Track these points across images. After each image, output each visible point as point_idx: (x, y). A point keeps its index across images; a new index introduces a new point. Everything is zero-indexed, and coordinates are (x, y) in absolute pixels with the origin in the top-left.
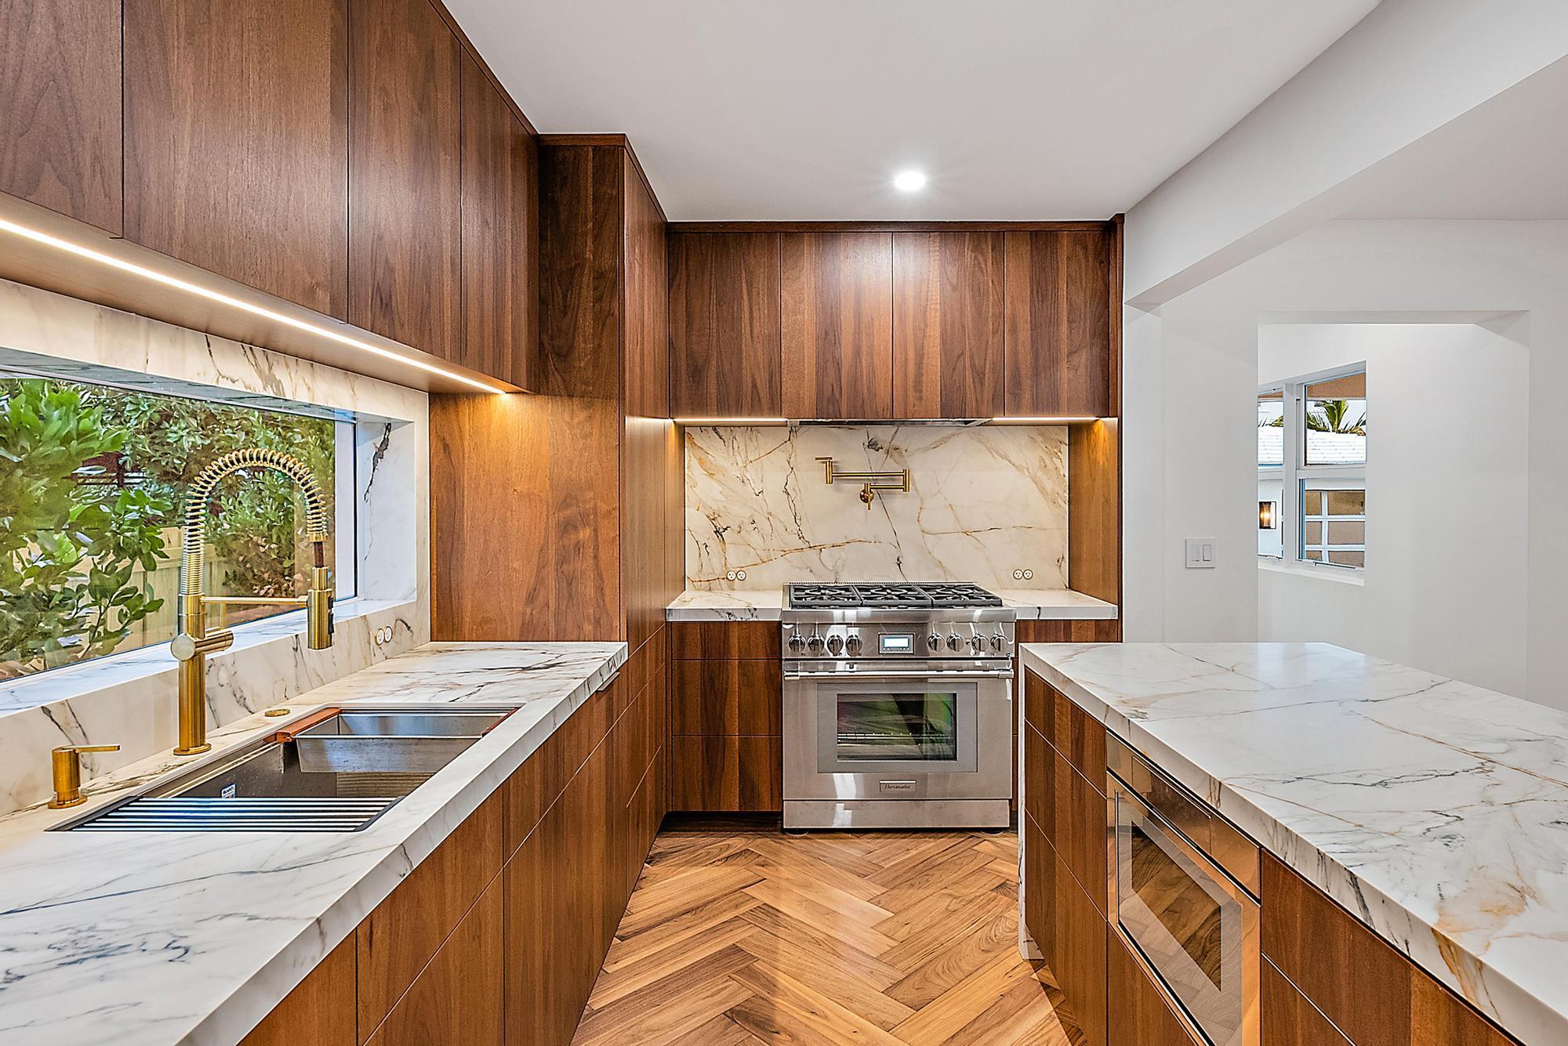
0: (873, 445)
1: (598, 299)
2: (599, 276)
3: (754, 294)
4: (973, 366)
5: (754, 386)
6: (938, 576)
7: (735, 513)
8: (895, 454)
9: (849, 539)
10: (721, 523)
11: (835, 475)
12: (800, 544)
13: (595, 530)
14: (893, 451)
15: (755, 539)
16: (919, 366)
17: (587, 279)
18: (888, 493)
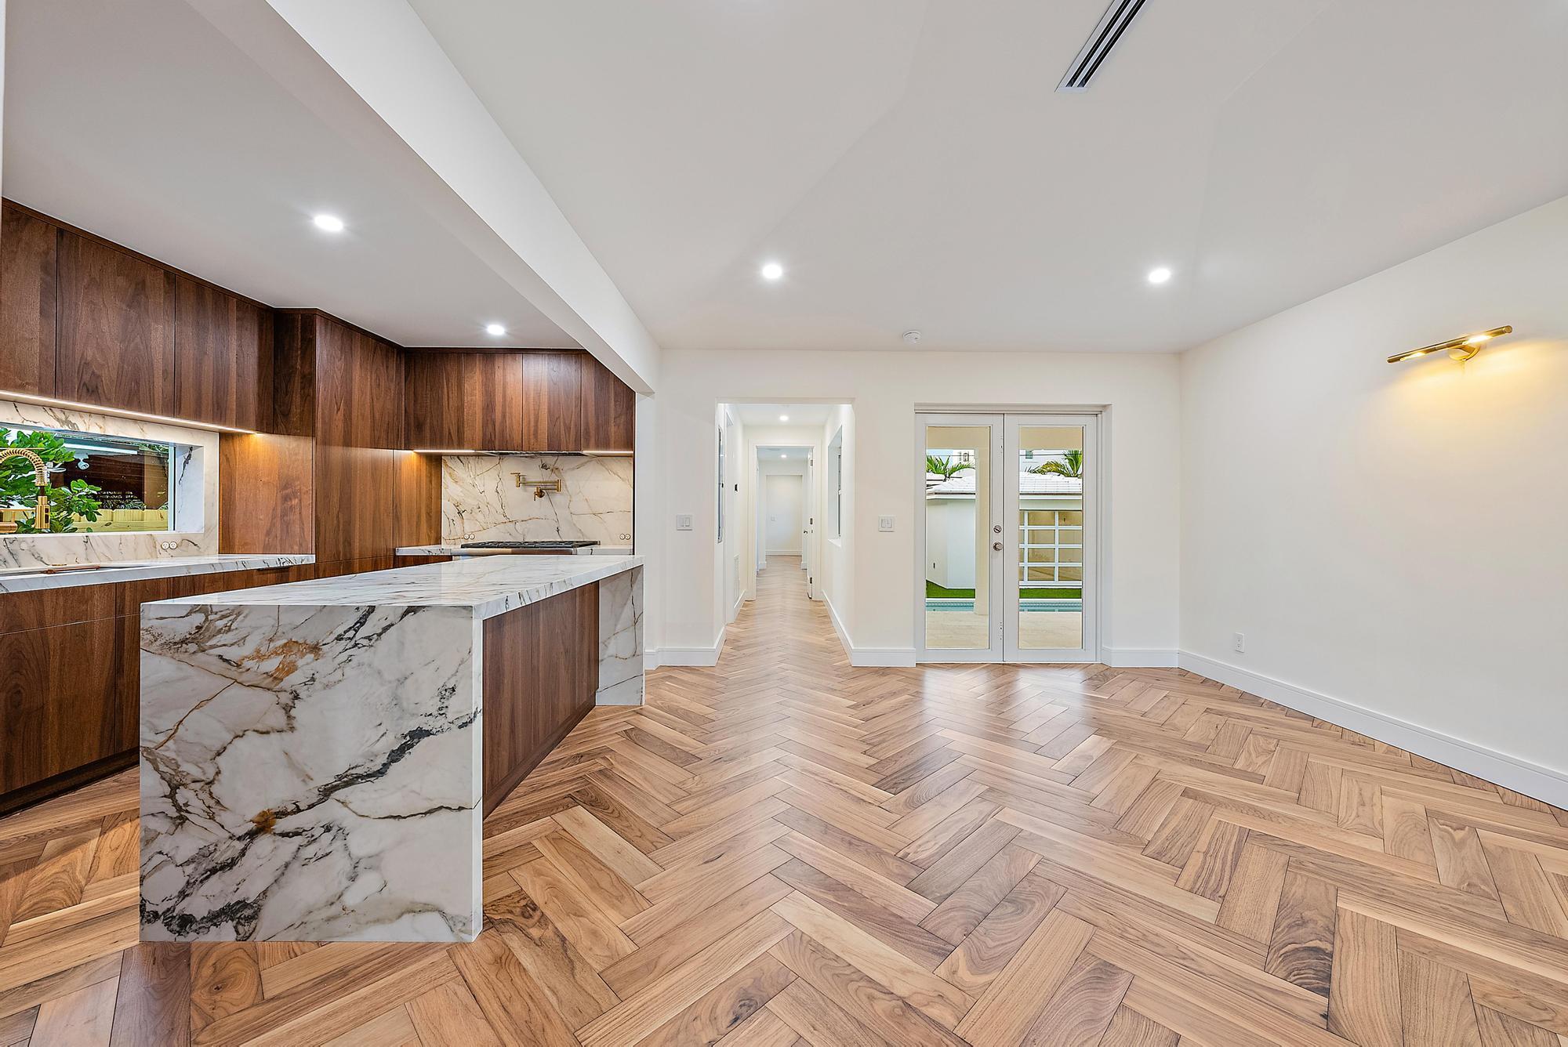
0: (544, 467)
1: (303, 388)
2: (304, 377)
3: (450, 385)
4: (564, 423)
5: (450, 433)
6: (580, 538)
7: (470, 502)
8: (556, 471)
9: (531, 517)
10: (461, 508)
11: (522, 481)
12: (505, 520)
13: (300, 500)
14: (555, 470)
15: (480, 516)
16: (536, 422)
17: (297, 379)
18: (552, 493)
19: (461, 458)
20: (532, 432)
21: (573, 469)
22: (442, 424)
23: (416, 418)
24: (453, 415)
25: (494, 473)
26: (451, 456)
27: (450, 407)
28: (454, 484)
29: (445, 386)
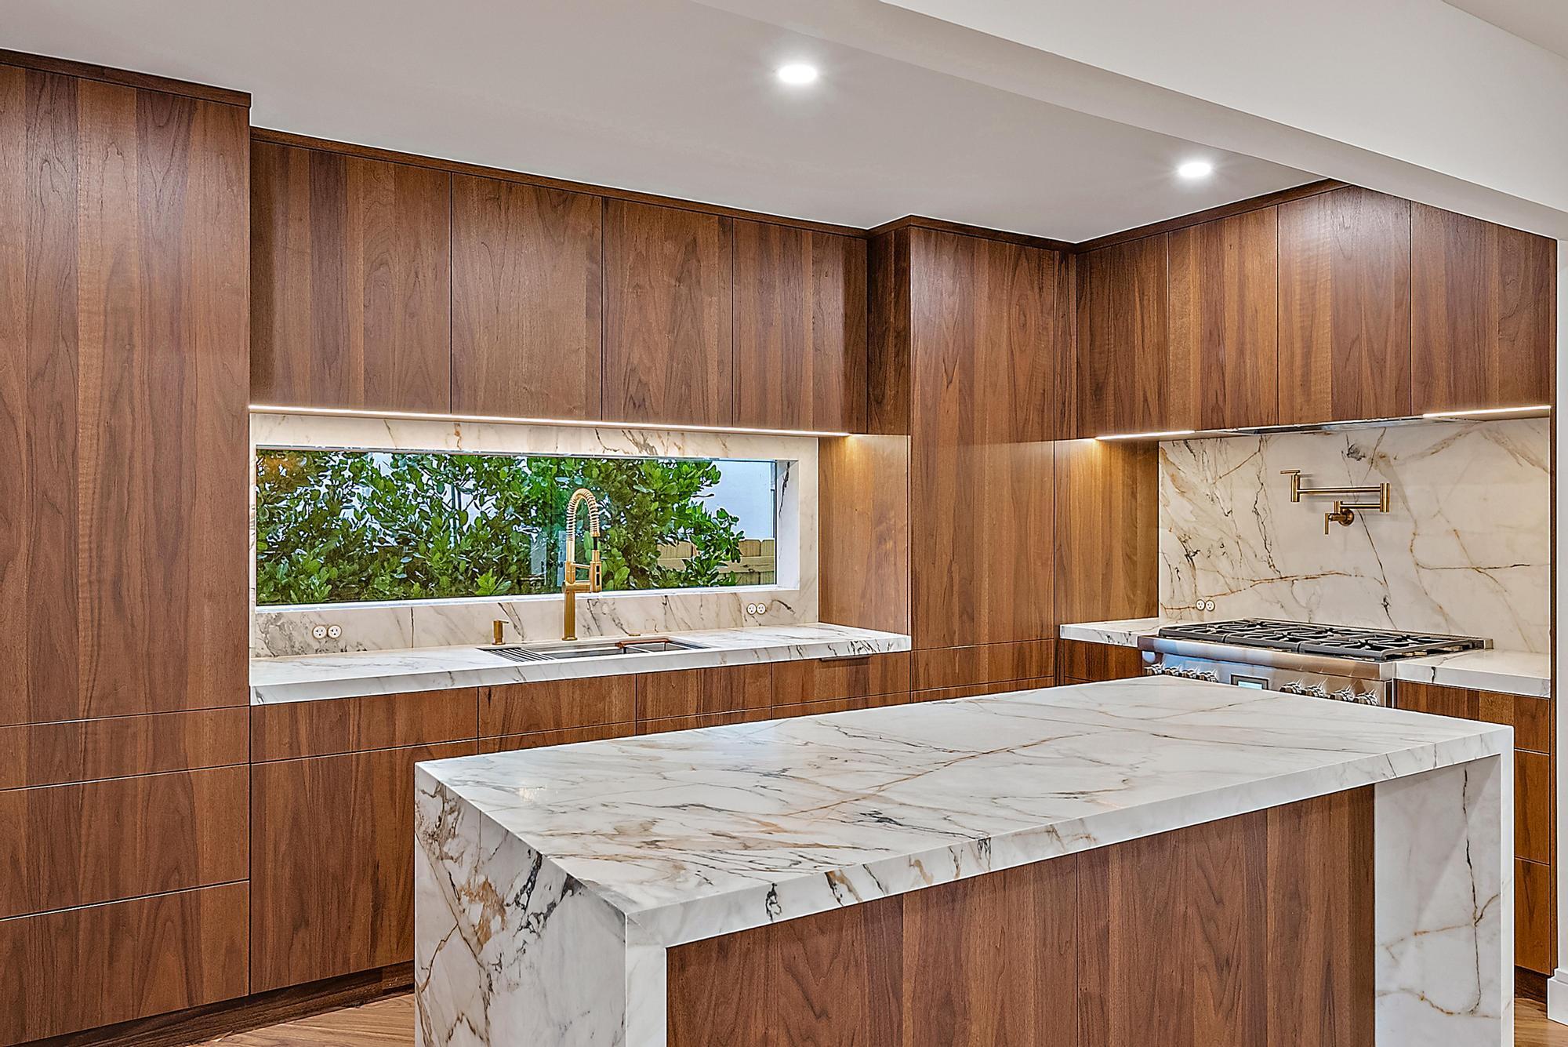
0: (1353, 453)
1: (897, 355)
2: (898, 335)
3: (1145, 303)
4: (1371, 351)
5: (1146, 400)
6: (1438, 626)
7: (1206, 536)
8: (1381, 463)
9: (1326, 570)
10: (1192, 546)
11: (1302, 489)
12: (1270, 574)
14: (1379, 459)
15: (1224, 564)
16: (1307, 355)
18: (1372, 514)
19: (1190, 443)
20: (1298, 380)
21: (1422, 456)
22: (1133, 382)
23: (1093, 374)
24: (1150, 361)
25: (1249, 472)
26: (1173, 440)
27: (1146, 346)
28: (1180, 498)
29: (1138, 306)
